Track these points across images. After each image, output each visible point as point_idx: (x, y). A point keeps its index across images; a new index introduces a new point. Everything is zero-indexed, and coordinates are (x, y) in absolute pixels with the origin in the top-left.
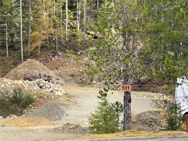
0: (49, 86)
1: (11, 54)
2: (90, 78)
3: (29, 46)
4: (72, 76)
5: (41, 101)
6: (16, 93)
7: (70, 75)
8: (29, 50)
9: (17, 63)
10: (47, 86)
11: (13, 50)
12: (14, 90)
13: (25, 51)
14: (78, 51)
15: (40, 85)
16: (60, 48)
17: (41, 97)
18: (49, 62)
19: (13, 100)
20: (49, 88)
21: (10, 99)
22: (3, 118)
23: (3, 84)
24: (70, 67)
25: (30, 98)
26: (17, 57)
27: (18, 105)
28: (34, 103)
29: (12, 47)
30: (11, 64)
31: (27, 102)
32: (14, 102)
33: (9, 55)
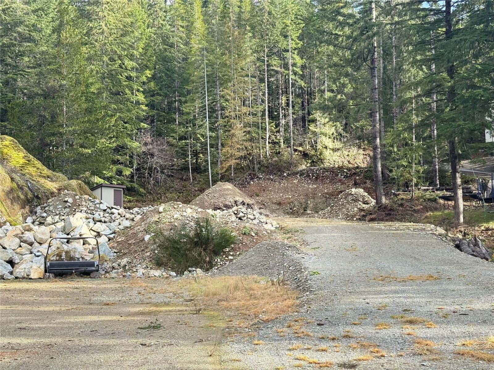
0: (252, 217)
1: (195, 178)
2: (303, 206)
3: (219, 167)
4: (279, 204)
5: (246, 240)
6: (201, 227)
7: (275, 203)
8: (220, 172)
9: (203, 189)
10: (249, 216)
11: (198, 173)
12: (198, 221)
13: (215, 172)
14: (284, 172)
15: (239, 216)
16: (260, 169)
17: (245, 234)
18: (246, 187)
19: (196, 240)
20: (252, 220)
21: (190, 238)
22: (177, 276)
23: (178, 213)
24: (274, 192)
25: (225, 236)
26: (203, 182)
27: (204, 250)
28: (233, 246)
29: (197, 169)
30: (195, 191)
31: (221, 243)
32: (196, 244)
33: (193, 180)
